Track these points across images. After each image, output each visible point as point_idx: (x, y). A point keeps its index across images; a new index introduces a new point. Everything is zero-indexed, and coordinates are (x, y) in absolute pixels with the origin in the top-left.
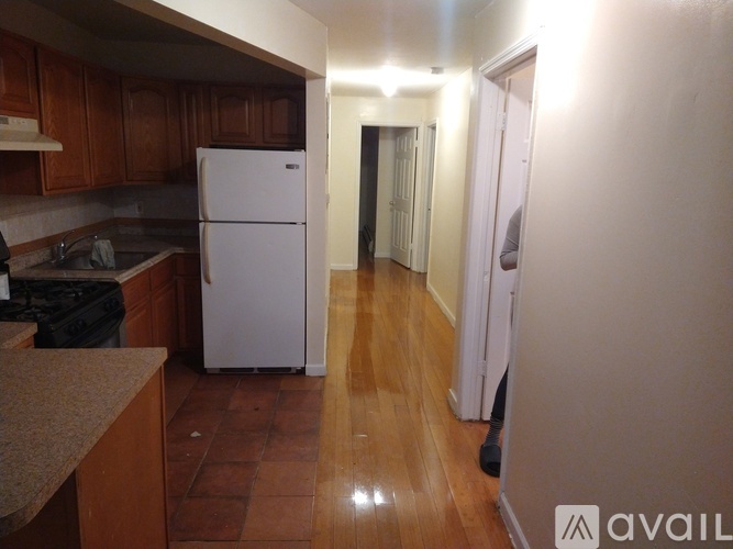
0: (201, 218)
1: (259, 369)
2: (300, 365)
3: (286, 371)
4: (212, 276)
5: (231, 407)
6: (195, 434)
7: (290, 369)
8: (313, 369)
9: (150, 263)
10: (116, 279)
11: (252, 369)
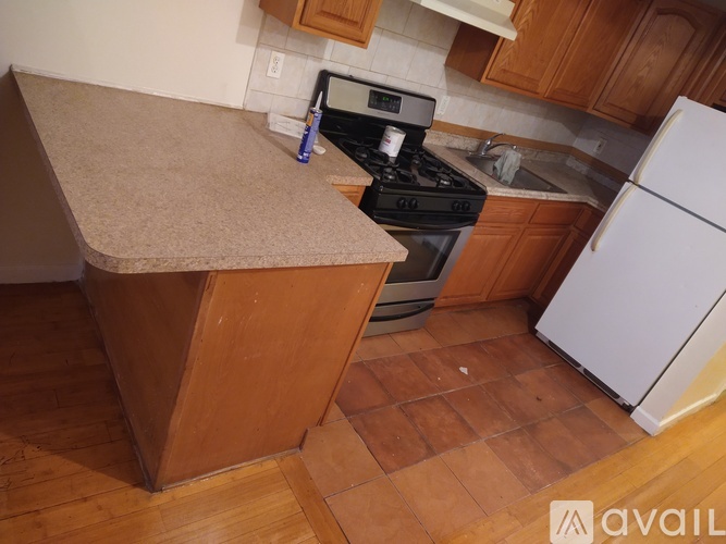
0: (631, 178)
1: (585, 370)
2: (630, 400)
3: (612, 396)
4: (600, 244)
5: (518, 377)
6: (464, 370)
7: (618, 396)
8: (641, 415)
9: (543, 196)
10: (488, 189)
11: (579, 365)
